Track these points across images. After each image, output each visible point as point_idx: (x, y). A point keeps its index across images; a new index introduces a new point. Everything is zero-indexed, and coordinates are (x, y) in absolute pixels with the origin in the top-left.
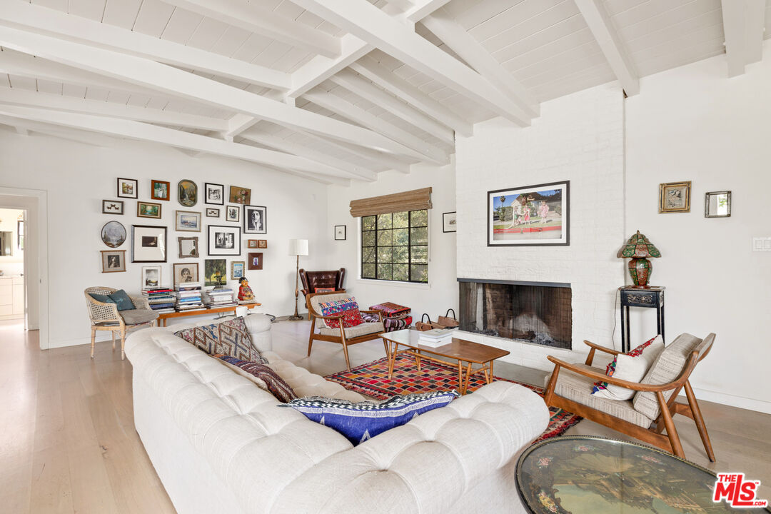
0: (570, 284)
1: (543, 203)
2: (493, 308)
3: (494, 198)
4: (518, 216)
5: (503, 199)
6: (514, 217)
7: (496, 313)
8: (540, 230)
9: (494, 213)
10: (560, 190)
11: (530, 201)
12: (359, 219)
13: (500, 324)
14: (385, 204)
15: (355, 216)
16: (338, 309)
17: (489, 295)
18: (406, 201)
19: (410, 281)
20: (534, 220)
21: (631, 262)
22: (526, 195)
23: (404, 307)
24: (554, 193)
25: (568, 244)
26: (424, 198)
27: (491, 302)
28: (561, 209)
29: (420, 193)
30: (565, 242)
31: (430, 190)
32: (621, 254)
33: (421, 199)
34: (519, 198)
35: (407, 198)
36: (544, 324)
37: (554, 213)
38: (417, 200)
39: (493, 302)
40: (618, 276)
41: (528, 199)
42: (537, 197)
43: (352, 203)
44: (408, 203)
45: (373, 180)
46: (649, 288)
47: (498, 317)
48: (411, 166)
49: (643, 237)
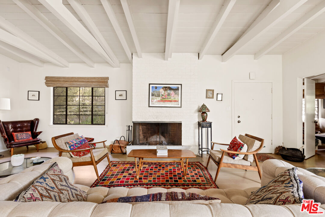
0: (181, 122)
1: (172, 91)
2: (142, 134)
3: (152, 87)
4: (162, 95)
5: (156, 88)
6: (161, 96)
7: (144, 136)
8: (171, 101)
9: (152, 93)
10: (179, 87)
11: (167, 90)
12: (52, 88)
13: (145, 140)
14: (76, 81)
15: (48, 86)
16: (79, 144)
17: (141, 128)
18: (92, 82)
19: (92, 124)
20: (169, 97)
21: (202, 114)
22: (166, 87)
23: (90, 138)
24: (176, 88)
25: (181, 107)
26: (104, 82)
27: (141, 131)
28: (179, 94)
29: (102, 79)
30: (180, 106)
31: (108, 78)
32: (199, 111)
33: (102, 82)
34: (163, 88)
35: (93, 80)
36: (164, 138)
37: (176, 96)
38: (100, 82)
39: (142, 131)
40: (196, 118)
41: (167, 89)
42: (170, 89)
43: (47, 78)
44: (94, 83)
45: (67, 67)
46: (207, 122)
47: (144, 137)
48: (95, 64)
49: (205, 106)
